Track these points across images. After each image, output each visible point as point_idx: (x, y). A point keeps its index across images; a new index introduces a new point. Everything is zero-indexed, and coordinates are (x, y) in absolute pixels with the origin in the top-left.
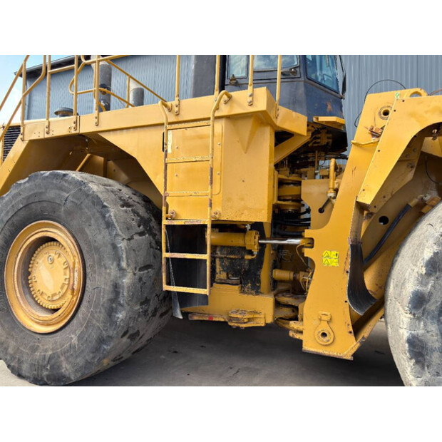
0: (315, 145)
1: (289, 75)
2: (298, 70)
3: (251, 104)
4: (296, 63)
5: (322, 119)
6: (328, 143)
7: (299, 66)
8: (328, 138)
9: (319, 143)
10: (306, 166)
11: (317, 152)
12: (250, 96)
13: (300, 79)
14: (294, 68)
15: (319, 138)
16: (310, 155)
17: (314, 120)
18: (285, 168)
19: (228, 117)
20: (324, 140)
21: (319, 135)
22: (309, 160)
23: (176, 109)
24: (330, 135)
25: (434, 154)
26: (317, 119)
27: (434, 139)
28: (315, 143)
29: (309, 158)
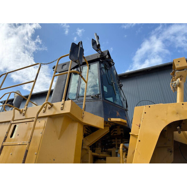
0: (115, 135)
1: (95, 98)
2: (100, 95)
3: (62, 109)
4: (99, 93)
5: (113, 120)
6: (122, 134)
7: (100, 94)
8: (121, 131)
9: (117, 133)
10: (111, 147)
11: (116, 138)
12: (62, 105)
13: (101, 100)
14: (98, 95)
15: (116, 131)
16: (113, 140)
17: (109, 120)
18: (99, 148)
19: (50, 117)
20: (119, 132)
21: (116, 129)
22: (113, 144)
23: (24, 112)
24: (122, 129)
25: (183, 143)
26: (110, 119)
27: (180, 133)
28: (115, 133)
29: (113, 142)
